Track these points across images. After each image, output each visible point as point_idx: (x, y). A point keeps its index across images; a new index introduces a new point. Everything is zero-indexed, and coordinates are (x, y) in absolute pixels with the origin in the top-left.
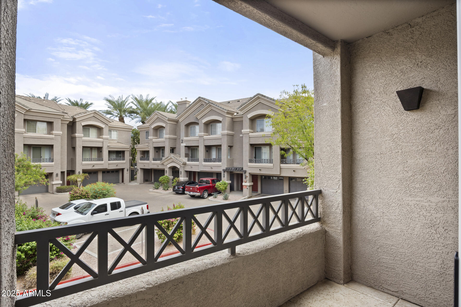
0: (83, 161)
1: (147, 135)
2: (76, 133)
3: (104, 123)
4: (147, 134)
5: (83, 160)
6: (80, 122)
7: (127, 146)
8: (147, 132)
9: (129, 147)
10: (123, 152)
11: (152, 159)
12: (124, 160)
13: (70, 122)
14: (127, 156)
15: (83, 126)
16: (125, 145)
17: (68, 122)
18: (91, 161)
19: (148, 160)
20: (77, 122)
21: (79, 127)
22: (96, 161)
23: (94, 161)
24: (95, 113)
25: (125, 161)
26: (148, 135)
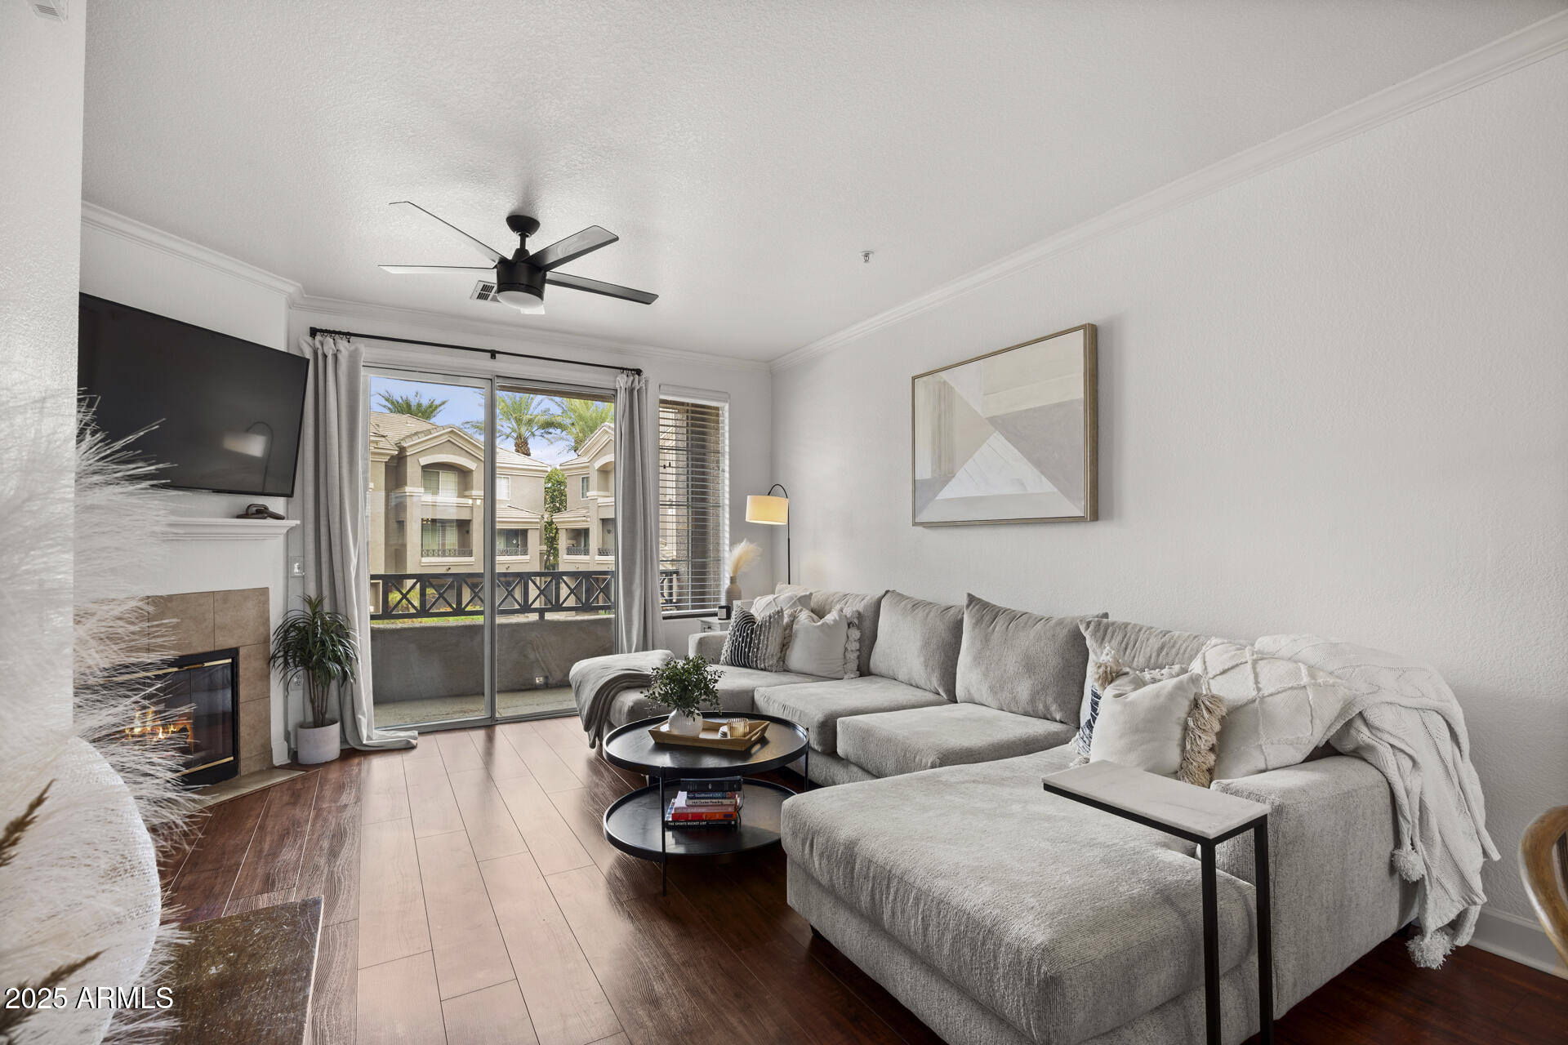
0: (422, 556)
1: (585, 487)
2: (406, 484)
3: (475, 459)
4: (585, 484)
5: (425, 552)
6: (415, 457)
7: (533, 516)
8: (585, 480)
9: (538, 520)
10: (524, 532)
11: (597, 552)
12: (525, 552)
13: (392, 457)
14: (535, 542)
15: (423, 467)
16: (527, 515)
17: (386, 459)
18: (444, 555)
19: (586, 552)
20: (408, 459)
21: (413, 471)
22: (455, 556)
23: (450, 556)
24: (452, 432)
25: (527, 557)
26: (587, 486)
